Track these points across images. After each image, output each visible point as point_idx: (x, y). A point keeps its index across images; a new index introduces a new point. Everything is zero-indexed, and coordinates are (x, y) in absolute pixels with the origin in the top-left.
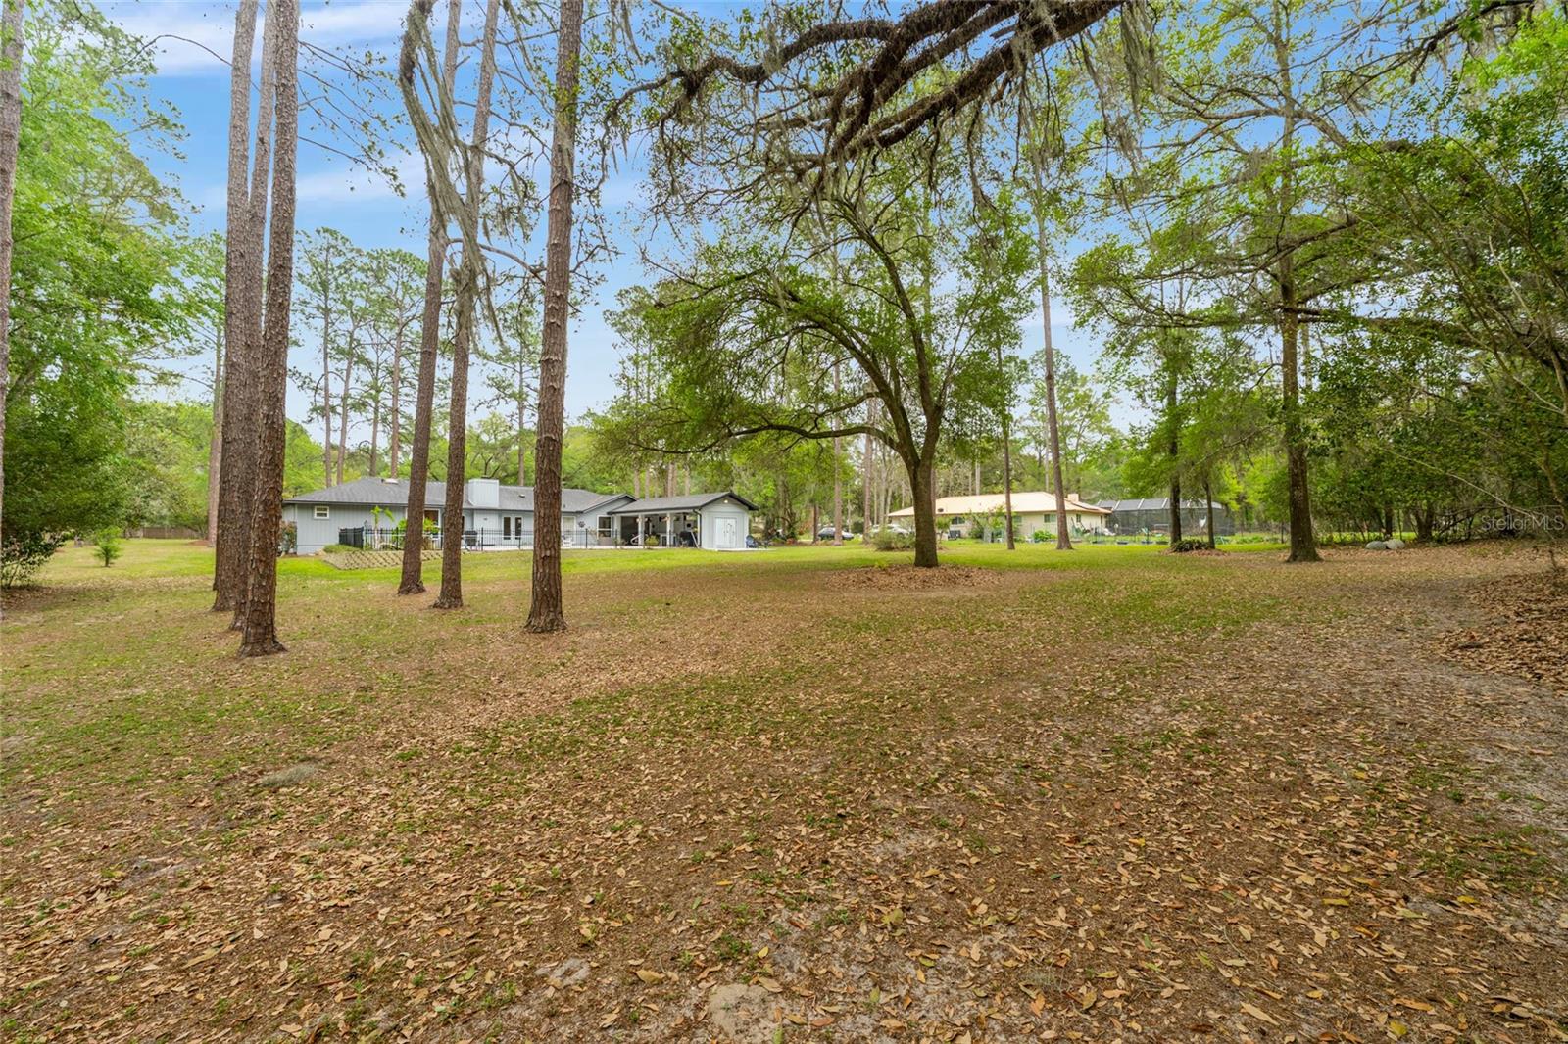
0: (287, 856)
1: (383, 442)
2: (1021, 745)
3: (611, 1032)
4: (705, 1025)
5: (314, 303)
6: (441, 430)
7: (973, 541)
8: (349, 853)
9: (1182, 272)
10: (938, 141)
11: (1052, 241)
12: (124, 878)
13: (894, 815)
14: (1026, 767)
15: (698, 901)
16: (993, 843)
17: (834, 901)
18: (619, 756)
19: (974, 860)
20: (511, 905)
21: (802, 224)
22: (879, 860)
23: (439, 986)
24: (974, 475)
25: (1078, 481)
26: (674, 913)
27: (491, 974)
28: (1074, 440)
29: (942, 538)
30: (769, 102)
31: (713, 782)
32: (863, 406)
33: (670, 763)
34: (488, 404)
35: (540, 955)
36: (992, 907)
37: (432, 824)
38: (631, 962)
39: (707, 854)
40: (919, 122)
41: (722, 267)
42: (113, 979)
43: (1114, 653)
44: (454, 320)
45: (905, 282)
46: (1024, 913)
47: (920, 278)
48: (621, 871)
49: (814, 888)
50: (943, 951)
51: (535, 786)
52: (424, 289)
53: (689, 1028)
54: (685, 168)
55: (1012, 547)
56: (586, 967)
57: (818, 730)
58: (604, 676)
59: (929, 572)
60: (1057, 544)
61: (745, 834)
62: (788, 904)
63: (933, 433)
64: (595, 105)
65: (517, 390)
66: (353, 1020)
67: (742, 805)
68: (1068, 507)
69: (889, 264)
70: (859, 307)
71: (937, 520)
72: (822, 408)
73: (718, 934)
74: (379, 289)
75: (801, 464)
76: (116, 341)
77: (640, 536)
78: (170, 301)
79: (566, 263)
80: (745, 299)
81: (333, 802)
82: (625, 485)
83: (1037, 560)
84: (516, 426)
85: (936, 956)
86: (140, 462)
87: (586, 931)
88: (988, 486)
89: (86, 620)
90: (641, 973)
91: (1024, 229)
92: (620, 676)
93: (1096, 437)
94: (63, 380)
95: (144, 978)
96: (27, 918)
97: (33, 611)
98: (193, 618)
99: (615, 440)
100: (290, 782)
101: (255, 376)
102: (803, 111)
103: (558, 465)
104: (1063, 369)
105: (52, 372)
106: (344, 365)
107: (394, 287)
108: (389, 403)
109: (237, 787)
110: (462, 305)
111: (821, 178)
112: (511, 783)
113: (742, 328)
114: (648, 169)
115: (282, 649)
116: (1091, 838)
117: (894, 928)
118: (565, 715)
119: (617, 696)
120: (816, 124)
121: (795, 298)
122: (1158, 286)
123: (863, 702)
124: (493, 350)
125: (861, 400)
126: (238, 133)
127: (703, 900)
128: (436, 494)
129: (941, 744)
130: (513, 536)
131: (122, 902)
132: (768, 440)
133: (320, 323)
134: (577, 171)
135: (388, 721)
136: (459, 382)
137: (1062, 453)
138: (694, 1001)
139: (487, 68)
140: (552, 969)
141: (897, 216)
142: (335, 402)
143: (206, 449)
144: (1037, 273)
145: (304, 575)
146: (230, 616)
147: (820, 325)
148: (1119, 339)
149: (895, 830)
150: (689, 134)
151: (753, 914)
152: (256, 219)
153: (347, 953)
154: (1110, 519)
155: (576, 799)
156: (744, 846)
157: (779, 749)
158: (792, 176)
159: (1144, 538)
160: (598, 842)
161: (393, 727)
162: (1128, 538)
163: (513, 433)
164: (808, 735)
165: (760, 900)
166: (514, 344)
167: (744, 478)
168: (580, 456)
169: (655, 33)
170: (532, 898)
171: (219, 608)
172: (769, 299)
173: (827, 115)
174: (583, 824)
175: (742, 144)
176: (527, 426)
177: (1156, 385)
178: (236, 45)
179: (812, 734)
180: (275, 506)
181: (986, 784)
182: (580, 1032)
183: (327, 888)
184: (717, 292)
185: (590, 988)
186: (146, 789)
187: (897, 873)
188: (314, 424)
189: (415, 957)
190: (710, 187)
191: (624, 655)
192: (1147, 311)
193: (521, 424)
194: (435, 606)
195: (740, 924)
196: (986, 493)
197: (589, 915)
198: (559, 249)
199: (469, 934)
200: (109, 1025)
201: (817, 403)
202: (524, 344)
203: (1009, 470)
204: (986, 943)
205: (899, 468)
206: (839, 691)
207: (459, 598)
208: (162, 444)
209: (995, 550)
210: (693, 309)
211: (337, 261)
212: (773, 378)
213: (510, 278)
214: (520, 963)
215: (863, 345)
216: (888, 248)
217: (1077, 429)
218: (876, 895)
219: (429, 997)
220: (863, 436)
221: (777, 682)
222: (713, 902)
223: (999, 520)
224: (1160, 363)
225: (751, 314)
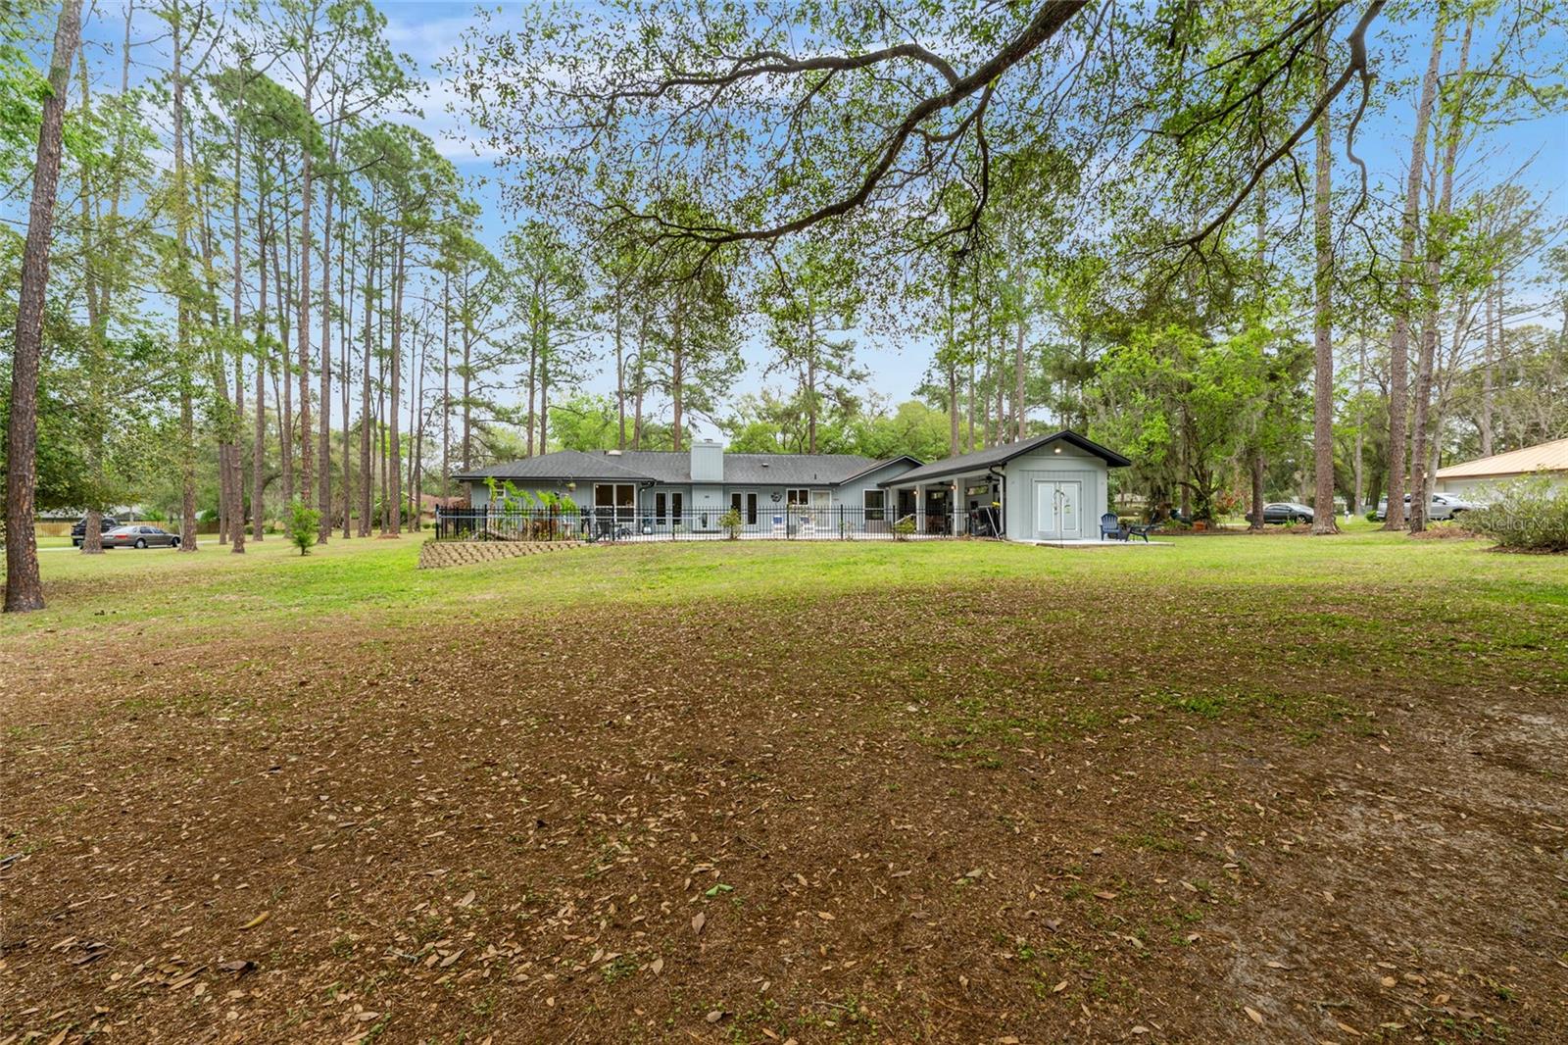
77: (919, 519)
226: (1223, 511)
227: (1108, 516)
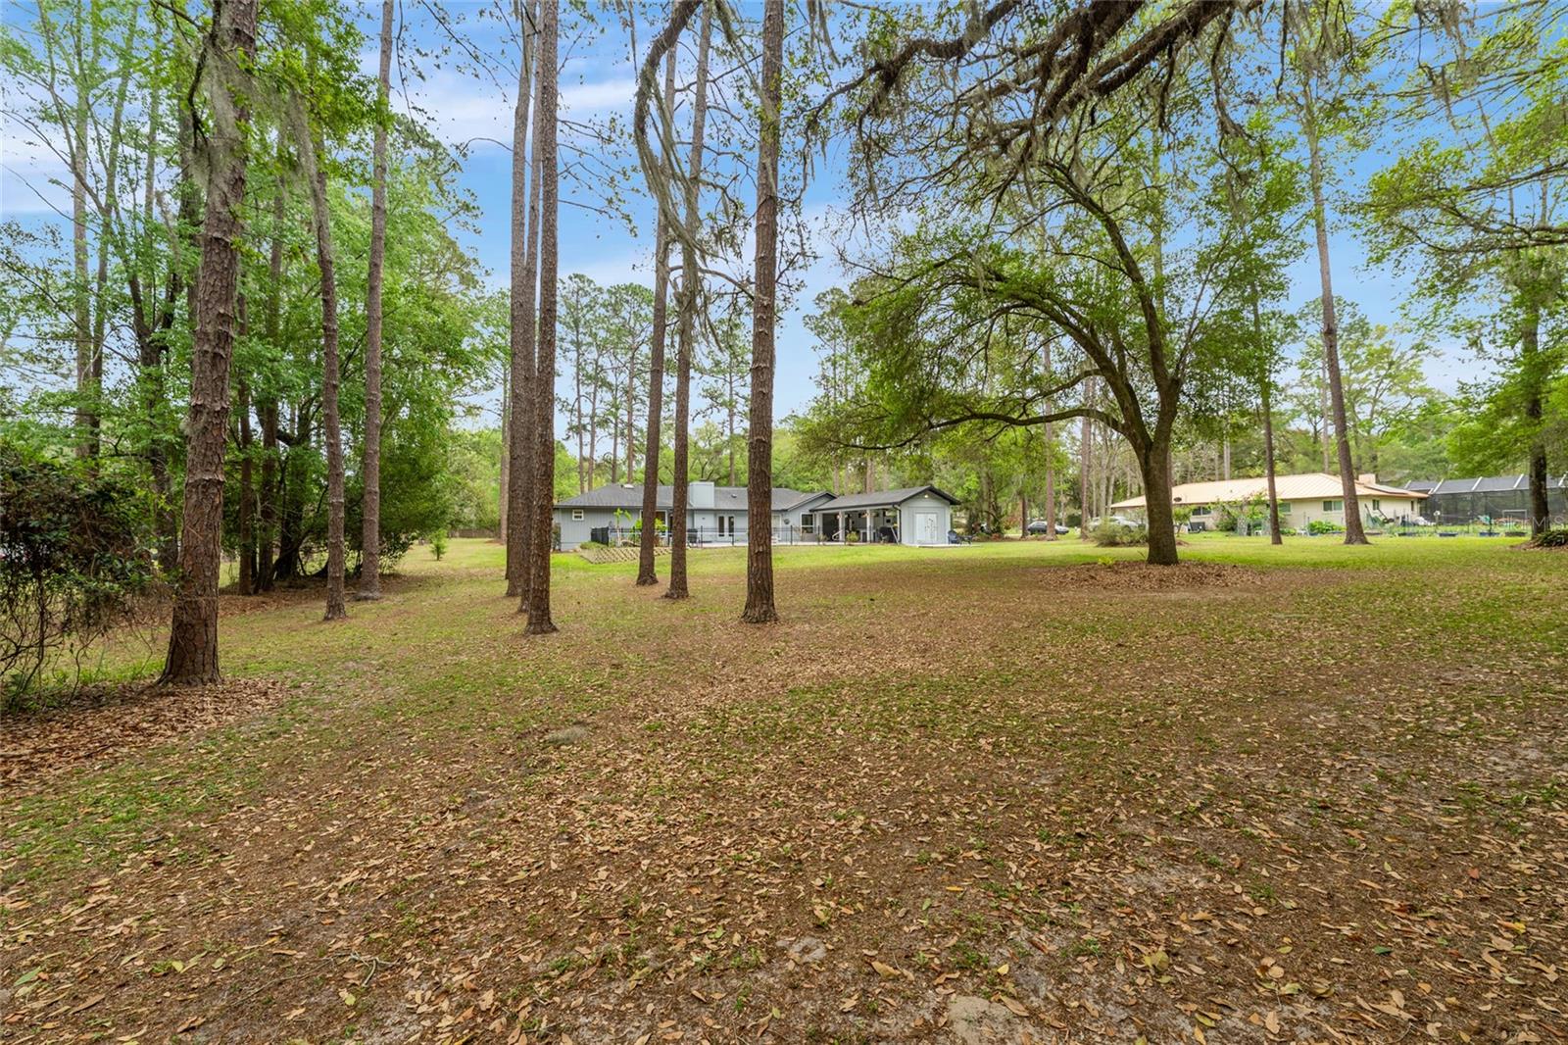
0: (570, 803)
1: (622, 453)
2: (1312, 778)
3: (851, 1017)
4: (947, 1033)
5: (569, 339)
6: (668, 441)
7: (1221, 535)
8: (615, 807)
9: (1548, 170)
10: (1171, 74)
11: (1331, 162)
12: (463, 804)
13: (1146, 844)
14: (1325, 808)
15: (928, 902)
16: (1284, 895)
17: (1081, 929)
18: (836, 745)
19: (1259, 911)
20: (750, 875)
21: (1006, 198)
22: (1131, 892)
23: (694, 939)
24: (1221, 457)
25: (1375, 458)
26: (903, 910)
27: (737, 937)
28: (1367, 408)
29: (1182, 533)
30: (969, 76)
31: (933, 782)
32: (1079, 387)
33: (887, 758)
34: (704, 413)
35: (778, 927)
36: (1290, 974)
37: (679, 792)
38: (866, 951)
39: (934, 855)
40: (1150, 56)
41: (919, 256)
42: (461, 883)
43: (1449, 675)
44: (677, 339)
45: (1130, 242)
46: (1339, 987)
47: (1149, 235)
48: (848, 859)
49: (1055, 910)
50: (1226, 1012)
51: (763, 767)
52: (651, 316)
53: (930, 1033)
54: (884, 162)
55: (1277, 541)
56: (822, 947)
57: (1045, 739)
58: (815, 667)
59: (1167, 571)
60: (1344, 538)
61: (972, 840)
62: (1027, 923)
63: (1168, 410)
64: (797, 117)
65: (727, 399)
66: (630, 954)
67: (966, 810)
68: (1360, 491)
69: (1111, 227)
70: (1073, 278)
71: (1176, 510)
72: (1030, 393)
73: (952, 941)
74: (616, 321)
75: (1006, 453)
76: (442, 384)
77: (841, 533)
78: (474, 350)
79: (772, 274)
80: (944, 285)
81: (600, 761)
82: (826, 483)
83: (1315, 557)
84: (727, 432)
85: (1219, 1017)
86: (457, 478)
87: (819, 911)
88: (1240, 468)
89: (426, 601)
90: (876, 965)
91: (1290, 156)
92: (831, 668)
93: (1402, 401)
94: (411, 417)
95: (481, 887)
96: (407, 825)
97: (397, 593)
98: (494, 601)
99: (817, 439)
100: (568, 741)
101: (531, 403)
102: (1009, 76)
103: (768, 466)
104: (1346, 321)
105: (404, 412)
106: (591, 389)
107: (627, 316)
108: (626, 419)
109: (531, 741)
110: (684, 324)
111: (1029, 144)
112: (740, 762)
113: (941, 316)
114: (846, 170)
115: (555, 629)
116: (1433, 910)
117: (1159, 973)
118: (783, 701)
119: (830, 685)
120: (1023, 86)
121: (999, 278)
122: (1505, 195)
123: (1096, 712)
124: (707, 364)
125: (1077, 380)
126: (517, 202)
127: (930, 904)
128: (665, 498)
129: (1200, 768)
130: (726, 533)
131: (463, 823)
132: (970, 430)
133: (573, 355)
134: (781, 184)
135: (636, 696)
136: (682, 394)
137: (1349, 424)
138: (933, 1005)
139: (701, 106)
140: (791, 943)
141: (1119, 169)
142: (586, 421)
143: (498, 466)
144: (1309, 205)
145: (567, 568)
146: (518, 600)
147: (1029, 303)
148: (1439, 275)
149: (1148, 861)
150: (887, 127)
151: (988, 925)
152: (530, 273)
153: (619, 894)
154: (1427, 505)
155: (800, 783)
156: (972, 853)
157: (1001, 755)
158: (996, 148)
159: (1485, 529)
160: (824, 827)
161: (640, 701)
162: (1457, 529)
163: (725, 438)
164: (1032, 743)
165: (995, 913)
166: (725, 357)
167: (944, 472)
168: (785, 456)
169: (853, 34)
170: (767, 872)
171: (511, 594)
172: (969, 282)
173: (1036, 73)
174: (807, 808)
175: (941, 125)
176: (736, 432)
177: (1501, 326)
178: (516, 134)
179: (1038, 743)
180: (548, 510)
181: (1267, 822)
182: (822, 1010)
183: (601, 835)
184: (914, 283)
185: (828, 969)
186: (472, 736)
187: (1156, 910)
188: (571, 441)
189: (673, 908)
190: (909, 176)
191: (833, 648)
192: (1487, 231)
193: (732, 430)
194: (666, 596)
195: (975, 934)
196: (1239, 477)
197: (821, 897)
198: (766, 261)
199: (716, 896)
200: (461, 919)
201: (1026, 386)
202: (734, 355)
203: (1271, 449)
204: (1285, 1014)
205: (1125, 452)
206: (1065, 699)
207: (685, 589)
208: (471, 464)
209: (1257, 545)
210: (891, 302)
211: (585, 301)
212: (974, 364)
213: (720, 295)
214: (762, 932)
215: (1080, 319)
216: (1107, 207)
217: (1372, 393)
218: (1132, 930)
219: (687, 947)
220: (1079, 421)
221: (993, 684)
222: (944, 906)
223: (1257, 509)
224: (1508, 297)
225: (951, 301)
226: (1007, 528)
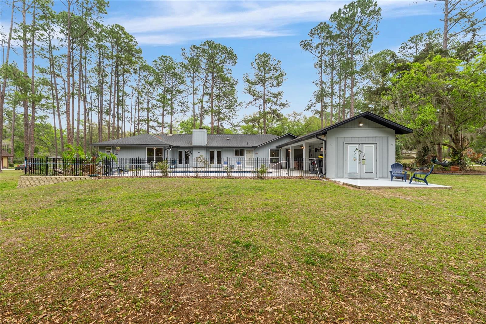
130: (215, 161)
227: (396, 166)
